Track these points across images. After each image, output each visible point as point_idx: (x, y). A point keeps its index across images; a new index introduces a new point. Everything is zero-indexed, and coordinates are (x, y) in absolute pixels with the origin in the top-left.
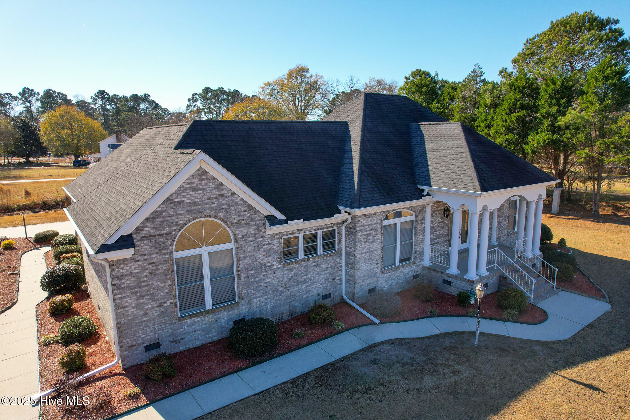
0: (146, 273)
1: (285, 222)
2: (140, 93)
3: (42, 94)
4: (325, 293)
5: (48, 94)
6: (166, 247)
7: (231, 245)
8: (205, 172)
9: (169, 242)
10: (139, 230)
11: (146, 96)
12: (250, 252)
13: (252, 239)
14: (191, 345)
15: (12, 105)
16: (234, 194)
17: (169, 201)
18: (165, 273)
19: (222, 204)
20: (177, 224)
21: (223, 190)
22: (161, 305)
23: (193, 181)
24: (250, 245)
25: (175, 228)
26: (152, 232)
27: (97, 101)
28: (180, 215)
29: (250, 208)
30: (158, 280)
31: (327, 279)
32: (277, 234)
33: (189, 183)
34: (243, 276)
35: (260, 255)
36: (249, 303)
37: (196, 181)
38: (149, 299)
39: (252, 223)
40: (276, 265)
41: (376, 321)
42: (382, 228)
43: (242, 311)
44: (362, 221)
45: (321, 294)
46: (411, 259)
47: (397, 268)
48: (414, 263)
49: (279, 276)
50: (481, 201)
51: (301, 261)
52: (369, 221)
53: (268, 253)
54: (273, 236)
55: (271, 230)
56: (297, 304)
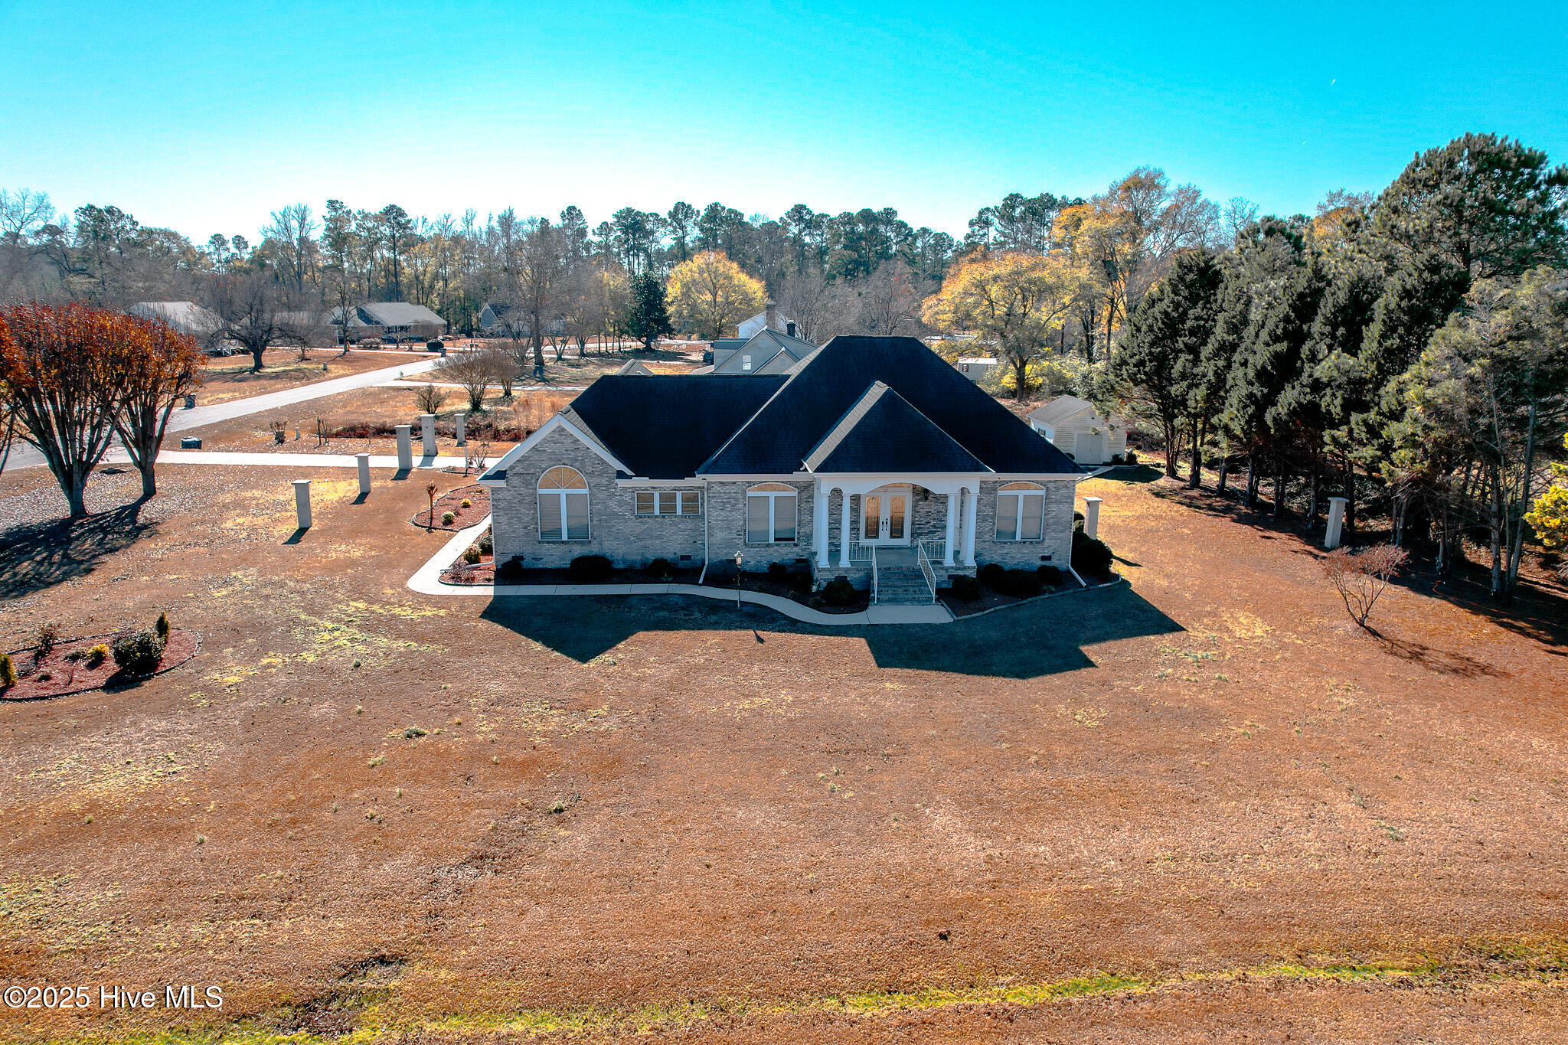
0: (516, 501)
1: (630, 477)
2: (877, 208)
3: (703, 213)
4: (683, 554)
5: (714, 211)
6: (531, 484)
7: (585, 491)
8: (563, 430)
9: (534, 481)
10: (512, 468)
11: (889, 213)
12: (602, 499)
13: (606, 488)
14: (548, 566)
15: (657, 234)
16: (588, 449)
17: (535, 449)
18: (529, 503)
19: (578, 456)
20: (541, 468)
21: (579, 445)
22: (525, 528)
23: (554, 435)
24: (603, 494)
25: (539, 470)
26: (521, 471)
27: (791, 228)
28: (543, 461)
29: (603, 462)
30: (523, 508)
31: (685, 540)
32: (630, 488)
33: (551, 437)
34: (595, 519)
35: (612, 504)
36: (601, 543)
37: (557, 436)
38: (517, 521)
39: (606, 475)
40: (628, 515)
41: (701, 582)
42: (744, 498)
43: (593, 549)
44: (717, 488)
45: (680, 554)
46: (793, 539)
47: (769, 545)
48: (796, 545)
49: (631, 526)
50: (828, 482)
51: (656, 517)
52: (727, 489)
53: (620, 504)
54: (625, 489)
55: (622, 483)
56: (651, 556)
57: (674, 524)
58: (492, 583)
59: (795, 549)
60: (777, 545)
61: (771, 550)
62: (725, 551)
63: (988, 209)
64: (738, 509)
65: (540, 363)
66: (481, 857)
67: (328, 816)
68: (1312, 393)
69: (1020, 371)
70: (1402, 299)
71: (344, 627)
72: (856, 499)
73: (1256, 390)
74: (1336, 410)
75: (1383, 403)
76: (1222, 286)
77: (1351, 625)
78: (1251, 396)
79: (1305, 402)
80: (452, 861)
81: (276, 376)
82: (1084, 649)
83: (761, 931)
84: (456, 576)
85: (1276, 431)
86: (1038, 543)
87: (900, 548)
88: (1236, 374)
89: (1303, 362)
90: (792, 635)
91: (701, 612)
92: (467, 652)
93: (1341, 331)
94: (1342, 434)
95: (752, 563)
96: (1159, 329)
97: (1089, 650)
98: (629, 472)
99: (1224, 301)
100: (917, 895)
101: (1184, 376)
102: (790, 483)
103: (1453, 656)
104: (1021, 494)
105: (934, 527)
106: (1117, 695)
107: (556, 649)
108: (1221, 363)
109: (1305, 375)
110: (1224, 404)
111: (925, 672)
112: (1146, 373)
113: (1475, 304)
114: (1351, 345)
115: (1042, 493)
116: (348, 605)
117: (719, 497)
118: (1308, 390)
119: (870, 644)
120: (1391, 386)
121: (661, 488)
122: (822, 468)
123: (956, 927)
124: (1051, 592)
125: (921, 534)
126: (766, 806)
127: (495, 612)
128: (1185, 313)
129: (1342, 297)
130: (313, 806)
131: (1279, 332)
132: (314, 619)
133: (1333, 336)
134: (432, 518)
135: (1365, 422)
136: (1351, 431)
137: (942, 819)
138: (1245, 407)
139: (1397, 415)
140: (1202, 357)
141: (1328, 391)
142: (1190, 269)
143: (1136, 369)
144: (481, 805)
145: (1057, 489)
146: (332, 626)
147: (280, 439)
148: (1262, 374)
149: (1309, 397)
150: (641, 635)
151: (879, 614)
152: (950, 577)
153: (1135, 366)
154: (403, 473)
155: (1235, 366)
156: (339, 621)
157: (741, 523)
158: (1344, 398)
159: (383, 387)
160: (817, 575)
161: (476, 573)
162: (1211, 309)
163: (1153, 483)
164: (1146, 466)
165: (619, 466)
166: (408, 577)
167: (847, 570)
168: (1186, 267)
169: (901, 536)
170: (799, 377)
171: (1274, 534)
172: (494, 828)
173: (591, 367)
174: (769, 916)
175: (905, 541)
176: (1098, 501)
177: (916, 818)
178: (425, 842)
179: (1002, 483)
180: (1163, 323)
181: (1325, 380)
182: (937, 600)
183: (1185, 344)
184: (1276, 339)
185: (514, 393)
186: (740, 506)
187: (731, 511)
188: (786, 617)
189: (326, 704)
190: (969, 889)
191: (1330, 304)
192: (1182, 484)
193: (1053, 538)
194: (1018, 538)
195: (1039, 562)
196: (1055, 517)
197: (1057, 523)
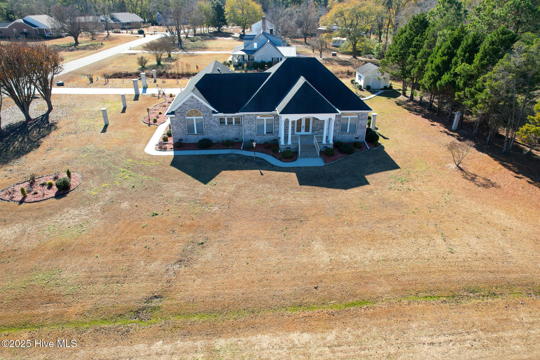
0: (179, 121)
1: (217, 113)
4: (236, 137)
6: (183, 115)
7: (202, 117)
8: (193, 97)
10: (176, 110)
12: (208, 120)
13: (208, 116)
14: (191, 142)
16: (202, 103)
17: (184, 104)
18: (183, 122)
19: (199, 106)
20: (186, 110)
21: (199, 102)
22: (182, 130)
23: (190, 99)
24: (208, 118)
26: (180, 111)
28: (187, 107)
29: (207, 108)
30: (181, 123)
31: (236, 133)
32: (217, 116)
34: (206, 126)
35: (211, 122)
36: (208, 135)
38: (179, 128)
39: (209, 112)
40: (217, 125)
41: (242, 149)
42: (256, 120)
43: (206, 136)
44: (246, 117)
45: (234, 138)
46: (272, 133)
47: (264, 135)
48: (273, 135)
49: (218, 128)
50: (284, 117)
51: (226, 125)
52: (250, 117)
53: (214, 121)
54: (215, 117)
55: (214, 115)
56: (225, 139)
57: (233, 128)
58: (173, 150)
59: (273, 136)
60: (267, 135)
61: (265, 137)
62: (249, 137)
65: (180, 40)
66: (180, 261)
67: (133, 247)
68: (453, 77)
69: (354, 46)
70: (490, 45)
71: (127, 171)
72: (293, 122)
73: (435, 73)
74: (461, 85)
75: (477, 85)
76: (428, 28)
77: (453, 166)
78: (433, 75)
79: (451, 81)
80: (172, 262)
81: (84, 48)
82: (366, 177)
83: (264, 286)
84: (161, 147)
85: (440, 89)
86: (354, 133)
87: (308, 135)
88: (429, 65)
89: (452, 65)
90: (272, 172)
91: (242, 162)
92: (167, 181)
93: (467, 54)
94: (461, 93)
95: (259, 141)
96: (404, 43)
97: (368, 177)
98: (216, 111)
99: (428, 35)
100: (309, 274)
101: (411, 63)
102: (271, 114)
103: (485, 179)
104: (349, 117)
105: (320, 128)
106: (375, 196)
107: (196, 179)
108: (424, 60)
109: (452, 70)
110: (423, 76)
111: (314, 187)
112: (397, 60)
113: (515, 51)
114: (470, 61)
115: (357, 116)
116: (127, 161)
117: (247, 119)
118: (452, 76)
119: (297, 176)
120: (481, 78)
121: (227, 116)
122: (282, 112)
123: (319, 285)
124: (358, 152)
125: (315, 131)
126: (264, 241)
127: (176, 163)
128: (413, 38)
129: (470, 41)
130: (128, 243)
131: (445, 52)
132: (116, 167)
133: (464, 57)
134: (149, 120)
135: (470, 91)
136: (465, 93)
137: (317, 246)
138: (431, 79)
139: (481, 90)
140: (418, 57)
141: (459, 77)
142: (417, 21)
143: (394, 58)
144: (178, 242)
145: (362, 115)
146: (123, 170)
147: (91, 80)
148: (437, 67)
149: (452, 79)
150: (223, 172)
151: (301, 162)
152: (324, 147)
153: (394, 57)
154: (137, 97)
155: (429, 62)
156: (124, 168)
157: (255, 128)
158: (464, 81)
159: (125, 54)
160: (280, 147)
161: (167, 145)
162: (423, 37)
163: (397, 98)
164: (395, 90)
165: (213, 109)
166: (144, 147)
167: (290, 145)
168: (416, 19)
169: (309, 131)
170: (274, 74)
171: (435, 123)
172: (183, 250)
173: (199, 42)
174: (265, 282)
175: (310, 133)
176: (376, 115)
177: (310, 245)
178: (163, 256)
179: (343, 113)
180: (405, 41)
181: (458, 73)
182: (320, 156)
183: (413, 51)
184: (444, 55)
185: (172, 56)
186: (254, 122)
187: (251, 124)
188: (270, 164)
189: (126, 203)
190: (324, 271)
191: (465, 44)
192: (407, 99)
193: (359, 132)
194: (348, 131)
195: (354, 140)
196: (361, 125)
197: (361, 127)
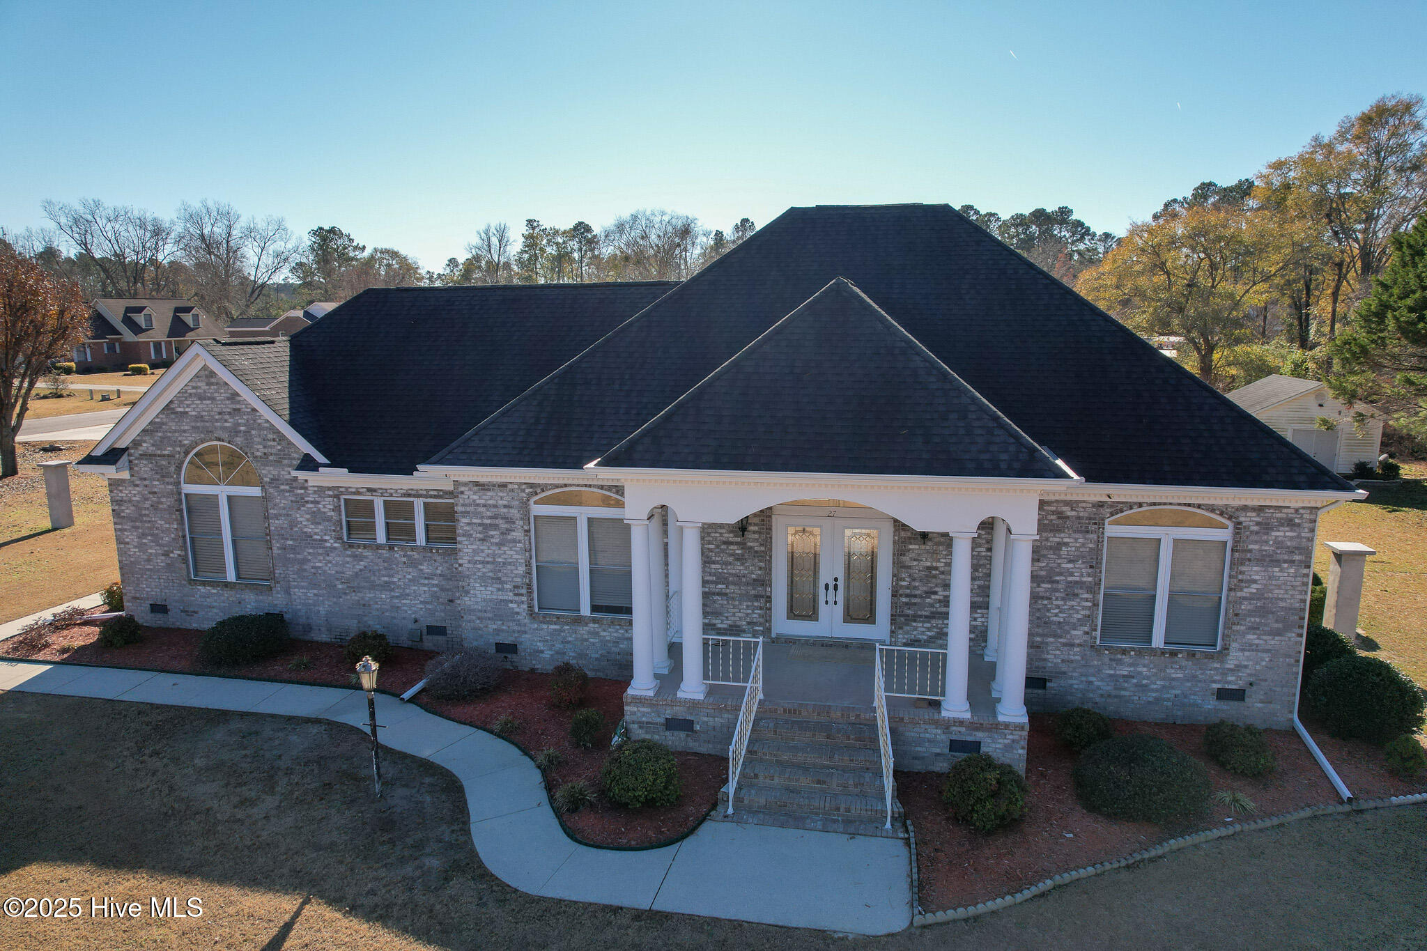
0: (147, 505)
2: (1051, 208)
4: (433, 621)
6: (168, 475)
7: (257, 491)
8: (212, 374)
9: (172, 469)
10: (136, 443)
11: (1064, 212)
12: (284, 508)
13: (287, 487)
16: (254, 410)
17: (168, 408)
18: (172, 510)
19: (239, 425)
20: (183, 445)
21: (239, 402)
22: (167, 554)
23: (199, 384)
24: (285, 498)
25: (178, 449)
26: (151, 450)
28: (184, 431)
29: (281, 437)
30: (162, 518)
31: (435, 596)
32: (329, 489)
33: (194, 388)
34: (276, 545)
35: (302, 517)
36: (287, 591)
37: (202, 385)
38: (152, 541)
39: (286, 462)
40: (330, 542)
42: (526, 519)
43: (276, 601)
44: (470, 495)
45: (423, 622)
47: (581, 621)
49: (336, 560)
50: (640, 488)
51: (379, 547)
52: (489, 497)
53: (317, 517)
54: (319, 490)
57: (413, 564)
60: (594, 621)
61: (583, 631)
62: (493, 626)
63: (1175, 201)
64: (514, 541)
69: (1206, 357)
86: (1210, 657)
87: (863, 645)
95: (547, 654)
98: (320, 458)
102: (614, 489)
104: (1167, 535)
105: (943, 602)
115: (1224, 534)
117: (476, 514)
121: (384, 492)
124: (1245, 816)
125: (915, 618)
145: (1266, 527)
152: (955, 745)
157: (521, 570)
165: (304, 446)
167: (693, 705)
169: (870, 619)
175: (877, 632)
176: (1361, 555)
179: (1118, 508)
187: (500, 545)
193: (1250, 647)
194: (1158, 640)
195: (1211, 704)
196: (1259, 596)
197: (1262, 612)
